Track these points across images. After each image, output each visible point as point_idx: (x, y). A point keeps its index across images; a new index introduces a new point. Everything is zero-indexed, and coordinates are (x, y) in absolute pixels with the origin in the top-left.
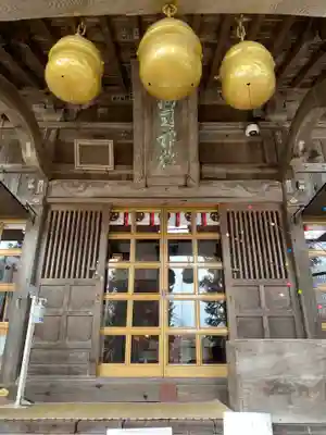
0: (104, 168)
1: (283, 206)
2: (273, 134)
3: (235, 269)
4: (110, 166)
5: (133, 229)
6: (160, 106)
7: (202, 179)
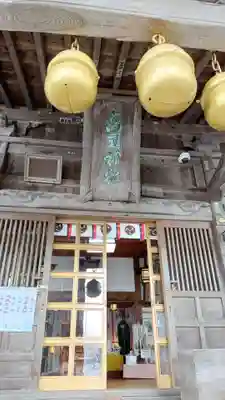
1: (213, 224)
2: (202, 162)
3: (174, 281)
4: (58, 180)
5: (77, 240)
6: (108, 130)
7: (142, 196)
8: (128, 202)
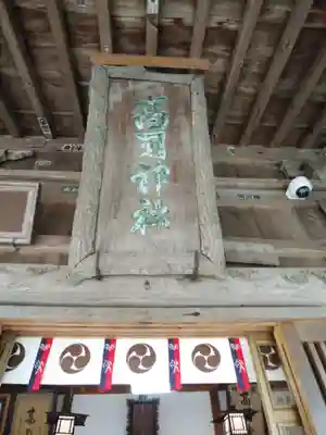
0: (7, 237)
4: (24, 235)
6: (140, 126)
7: (229, 264)
8: (194, 277)
